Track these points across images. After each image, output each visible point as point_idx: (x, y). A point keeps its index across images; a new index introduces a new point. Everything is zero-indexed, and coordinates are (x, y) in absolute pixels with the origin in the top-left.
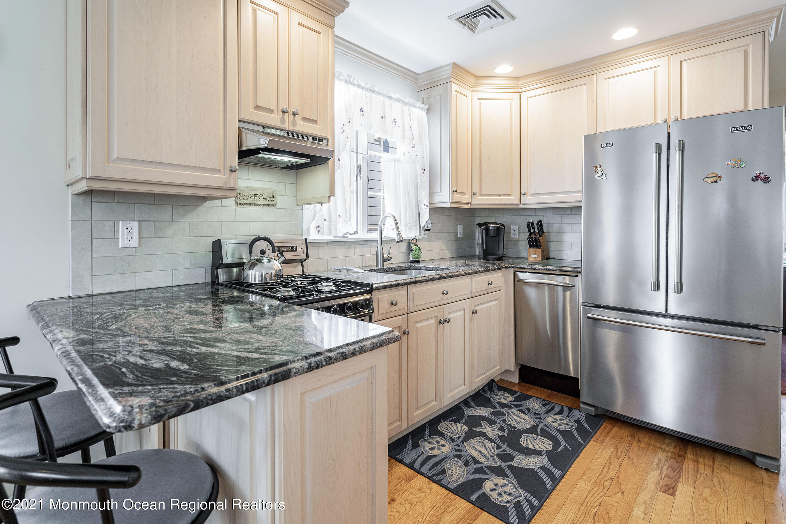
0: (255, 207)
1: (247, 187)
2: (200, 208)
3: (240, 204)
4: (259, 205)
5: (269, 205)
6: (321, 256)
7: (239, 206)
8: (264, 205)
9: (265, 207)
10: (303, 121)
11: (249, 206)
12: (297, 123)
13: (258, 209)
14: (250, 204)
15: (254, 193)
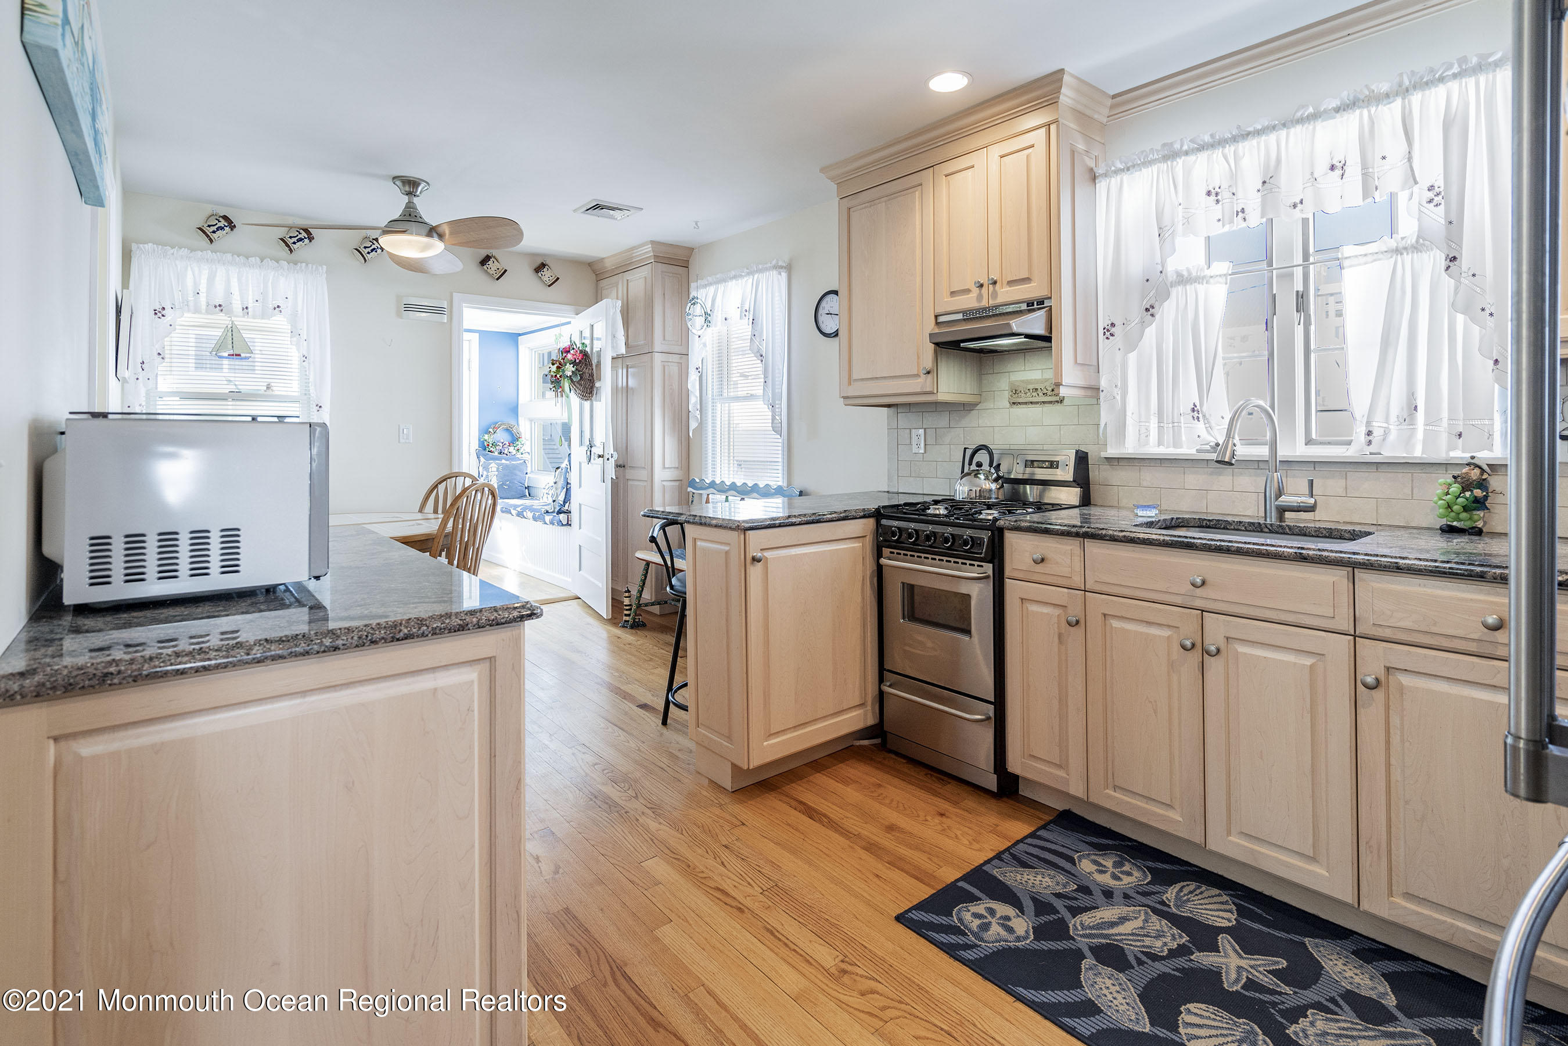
0: (1033, 406)
1: (1023, 381)
2: (972, 412)
3: (1014, 403)
4: (1037, 403)
5: (1050, 402)
6: (1145, 484)
7: (1015, 406)
8: (1044, 402)
9: (1046, 405)
10: (1010, 287)
11: (1024, 406)
12: (999, 293)
13: (1037, 410)
14: (1026, 403)
15: (1031, 387)
